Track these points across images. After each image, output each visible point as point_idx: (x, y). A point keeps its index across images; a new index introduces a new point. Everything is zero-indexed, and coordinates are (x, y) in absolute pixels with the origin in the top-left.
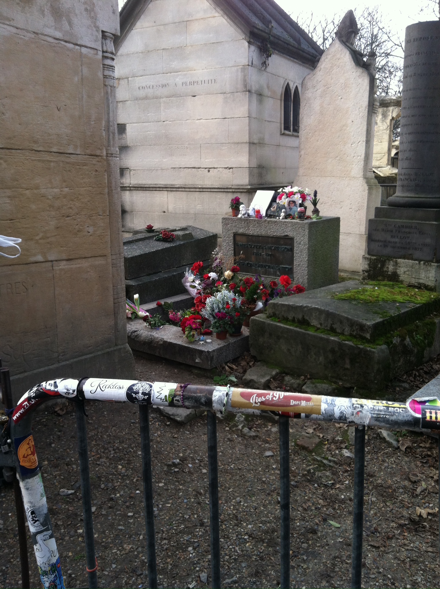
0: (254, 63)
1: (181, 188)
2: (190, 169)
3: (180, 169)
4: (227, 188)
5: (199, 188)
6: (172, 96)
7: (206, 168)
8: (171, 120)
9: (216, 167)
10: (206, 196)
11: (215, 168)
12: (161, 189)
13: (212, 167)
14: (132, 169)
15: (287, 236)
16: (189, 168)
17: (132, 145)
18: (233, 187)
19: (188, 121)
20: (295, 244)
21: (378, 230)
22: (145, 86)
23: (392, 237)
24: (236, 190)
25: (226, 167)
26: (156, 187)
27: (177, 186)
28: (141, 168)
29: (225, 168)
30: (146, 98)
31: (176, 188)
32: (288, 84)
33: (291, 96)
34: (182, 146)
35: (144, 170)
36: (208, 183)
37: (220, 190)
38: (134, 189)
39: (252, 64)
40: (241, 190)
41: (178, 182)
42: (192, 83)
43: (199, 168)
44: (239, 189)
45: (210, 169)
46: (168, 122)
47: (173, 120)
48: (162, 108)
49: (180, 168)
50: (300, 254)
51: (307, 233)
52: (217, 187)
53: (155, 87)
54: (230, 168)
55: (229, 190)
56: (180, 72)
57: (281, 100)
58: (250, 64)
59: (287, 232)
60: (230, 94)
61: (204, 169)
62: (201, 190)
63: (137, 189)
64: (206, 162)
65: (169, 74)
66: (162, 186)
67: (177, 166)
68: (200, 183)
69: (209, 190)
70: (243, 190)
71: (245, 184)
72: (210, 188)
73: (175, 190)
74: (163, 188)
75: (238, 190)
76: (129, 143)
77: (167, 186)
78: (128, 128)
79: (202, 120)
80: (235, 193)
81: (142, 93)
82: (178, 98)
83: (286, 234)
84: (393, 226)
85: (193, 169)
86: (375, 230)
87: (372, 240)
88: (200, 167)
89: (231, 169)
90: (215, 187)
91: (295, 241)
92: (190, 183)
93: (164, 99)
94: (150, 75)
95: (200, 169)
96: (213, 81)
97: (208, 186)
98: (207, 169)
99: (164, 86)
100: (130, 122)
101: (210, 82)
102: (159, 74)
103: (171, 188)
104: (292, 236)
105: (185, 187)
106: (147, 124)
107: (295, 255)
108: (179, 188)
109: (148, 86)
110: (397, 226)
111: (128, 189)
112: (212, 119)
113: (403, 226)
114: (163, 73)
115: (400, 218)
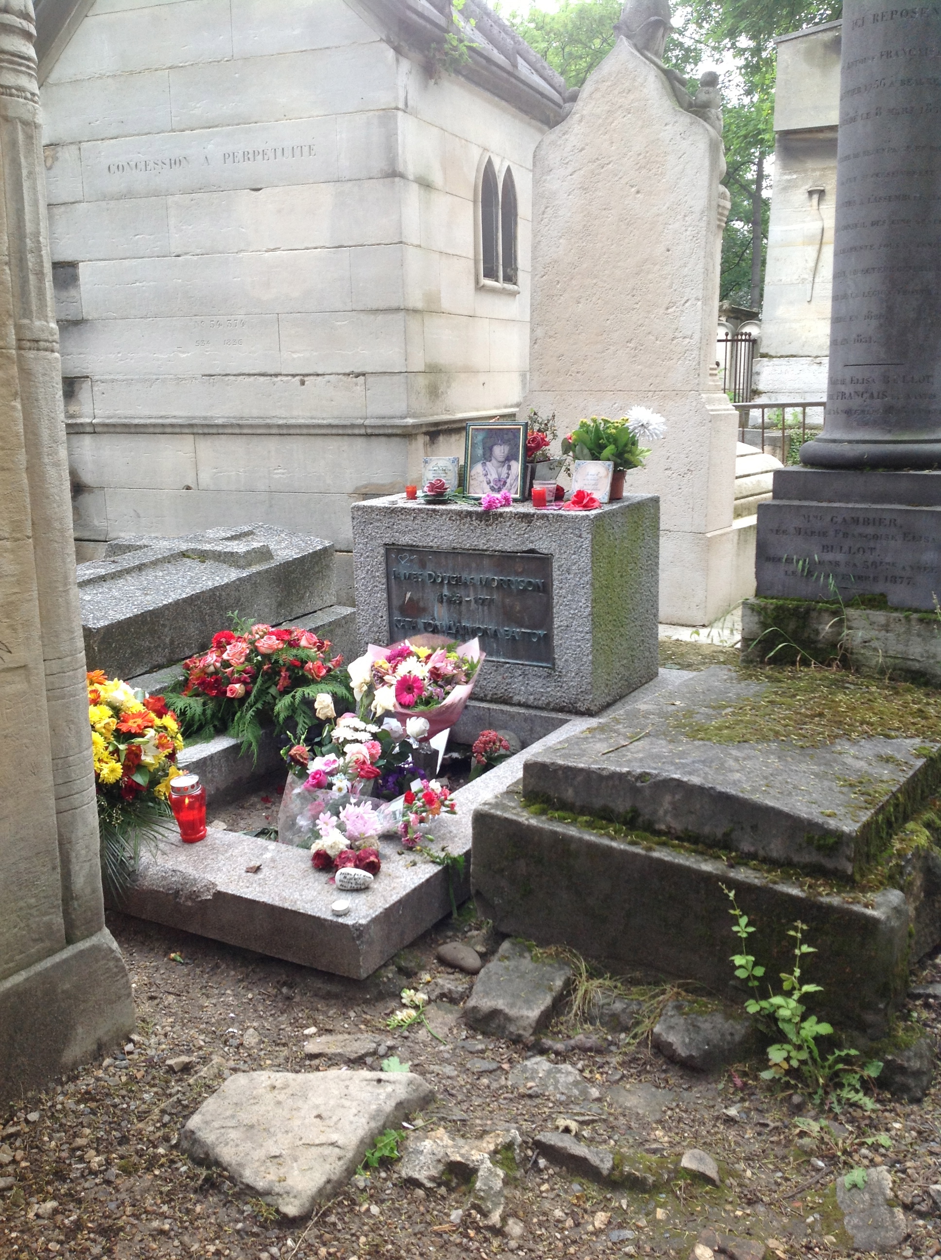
0: (410, 103)
1: (232, 426)
2: (252, 378)
3: (227, 378)
4: (353, 426)
5: (279, 426)
6: (199, 190)
7: (294, 376)
8: (198, 251)
9: (320, 372)
10: (297, 447)
11: (318, 375)
12: (177, 430)
13: (311, 372)
14: (96, 378)
15: (532, 551)
16: (249, 375)
17: (96, 316)
18: (367, 422)
19: (241, 255)
20: (556, 574)
21: (784, 532)
22: (125, 164)
23: (826, 548)
24: (377, 431)
25: (348, 371)
26: (163, 425)
27: (220, 421)
28: (120, 377)
29: (344, 374)
30: (128, 195)
31: (217, 426)
32: (490, 162)
33: (497, 193)
34: (229, 317)
35: (129, 382)
36: (300, 415)
37: (334, 431)
38: (105, 429)
39: (406, 105)
40: (390, 431)
41: (220, 413)
42: (251, 156)
43: (276, 375)
44: (384, 426)
45: (306, 379)
46: (188, 257)
47: (204, 251)
48: (172, 221)
49: (226, 375)
50: (570, 597)
51: (587, 543)
52: (325, 422)
53: (151, 165)
54: (358, 375)
55: (357, 431)
56: (216, 126)
57: (475, 202)
58: (401, 105)
59: (532, 542)
60: (350, 184)
61: (290, 378)
62: (285, 432)
63: (112, 430)
64: (294, 359)
65: (187, 132)
66: (180, 421)
67: (217, 371)
68: (281, 414)
69: (305, 431)
70: (395, 431)
71: (398, 414)
72: (308, 426)
73: (214, 431)
74: (181, 426)
75: (381, 431)
76: (88, 311)
77: (194, 422)
78: (84, 271)
79: (278, 253)
80: (373, 438)
81: (116, 183)
82: (215, 195)
83: (531, 546)
84: (829, 519)
85: (262, 379)
86: (777, 531)
87: (768, 559)
88: (277, 371)
89: (362, 378)
90: (320, 422)
91: (555, 565)
92: (255, 413)
93: (177, 198)
94: (138, 135)
95: (280, 378)
96: (306, 150)
97: (301, 421)
98: (298, 378)
99: (175, 163)
100: (88, 256)
101: (297, 152)
102: (163, 132)
103: (203, 426)
104: (546, 552)
105: (240, 422)
106: (134, 262)
107: (555, 601)
108: (223, 426)
109: (133, 164)
110: (839, 520)
111: (88, 429)
112: (307, 249)
113: (856, 521)
114: (173, 131)
115: (846, 498)
